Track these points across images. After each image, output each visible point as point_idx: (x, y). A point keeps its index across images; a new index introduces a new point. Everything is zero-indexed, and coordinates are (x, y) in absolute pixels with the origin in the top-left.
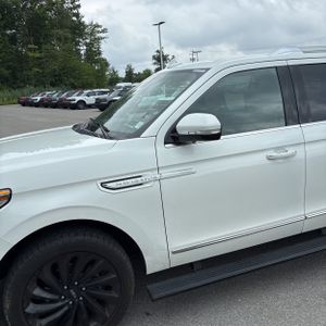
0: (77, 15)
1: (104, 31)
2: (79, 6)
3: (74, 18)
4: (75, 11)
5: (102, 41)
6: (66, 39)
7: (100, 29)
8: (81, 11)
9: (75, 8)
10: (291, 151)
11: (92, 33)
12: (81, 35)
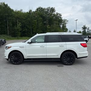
0: (61, 18)
1: (67, 21)
2: (61, 15)
8: (62, 17)
9: (60, 16)
10: (44, 46)
11: (64, 22)
12: (61, 23)
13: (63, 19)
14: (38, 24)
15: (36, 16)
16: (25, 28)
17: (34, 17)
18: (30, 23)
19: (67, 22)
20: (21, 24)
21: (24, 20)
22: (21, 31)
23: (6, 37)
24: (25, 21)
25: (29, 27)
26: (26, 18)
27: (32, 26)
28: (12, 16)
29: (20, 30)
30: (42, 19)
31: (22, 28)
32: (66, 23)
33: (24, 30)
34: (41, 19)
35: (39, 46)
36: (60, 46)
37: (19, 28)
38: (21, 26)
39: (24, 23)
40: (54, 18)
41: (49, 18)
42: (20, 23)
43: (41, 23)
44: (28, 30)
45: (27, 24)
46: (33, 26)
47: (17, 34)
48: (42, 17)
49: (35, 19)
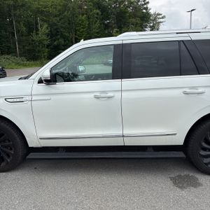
0: (146, 9)
1: (163, 18)
2: (148, 3)
3: (144, 11)
4: (145, 6)
5: (161, 24)
6: (137, 24)
7: (161, 16)
8: (149, 6)
9: (145, 4)
11: (155, 20)
12: (147, 21)
13: (152, 12)
14: (89, 28)
15: (86, 5)
16: (59, 36)
17: (80, 7)
18: (69, 24)
19: (161, 20)
20: (47, 28)
21: (56, 16)
22: (48, 46)
23: (13, 62)
24: (58, 19)
25: (67, 34)
26: (59, 11)
27: (76, 31)
28: (23, 6)
29: (46, 43)
30: (100, 13)
31: (51, 37)
32: (159, 23)
33: (55, 43)
34: (97, 14)
35: (92, 95)
36: (186, 93)
37: (44, 37)
38: (47, 31)
39: (55, 24)
40: (130, 10)
41: (118, 10)
42: (46, 26)
43: (98, 24)
44: (65, 41)
45: (62, 27)
46: (78, 33)
47: (39, 51)
48: (99, 8)
49: (83, 14)
